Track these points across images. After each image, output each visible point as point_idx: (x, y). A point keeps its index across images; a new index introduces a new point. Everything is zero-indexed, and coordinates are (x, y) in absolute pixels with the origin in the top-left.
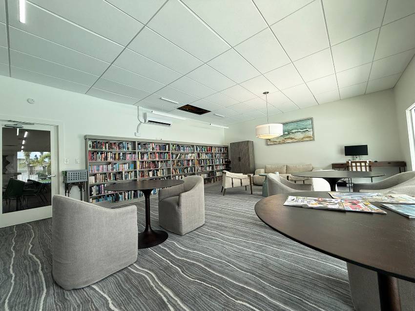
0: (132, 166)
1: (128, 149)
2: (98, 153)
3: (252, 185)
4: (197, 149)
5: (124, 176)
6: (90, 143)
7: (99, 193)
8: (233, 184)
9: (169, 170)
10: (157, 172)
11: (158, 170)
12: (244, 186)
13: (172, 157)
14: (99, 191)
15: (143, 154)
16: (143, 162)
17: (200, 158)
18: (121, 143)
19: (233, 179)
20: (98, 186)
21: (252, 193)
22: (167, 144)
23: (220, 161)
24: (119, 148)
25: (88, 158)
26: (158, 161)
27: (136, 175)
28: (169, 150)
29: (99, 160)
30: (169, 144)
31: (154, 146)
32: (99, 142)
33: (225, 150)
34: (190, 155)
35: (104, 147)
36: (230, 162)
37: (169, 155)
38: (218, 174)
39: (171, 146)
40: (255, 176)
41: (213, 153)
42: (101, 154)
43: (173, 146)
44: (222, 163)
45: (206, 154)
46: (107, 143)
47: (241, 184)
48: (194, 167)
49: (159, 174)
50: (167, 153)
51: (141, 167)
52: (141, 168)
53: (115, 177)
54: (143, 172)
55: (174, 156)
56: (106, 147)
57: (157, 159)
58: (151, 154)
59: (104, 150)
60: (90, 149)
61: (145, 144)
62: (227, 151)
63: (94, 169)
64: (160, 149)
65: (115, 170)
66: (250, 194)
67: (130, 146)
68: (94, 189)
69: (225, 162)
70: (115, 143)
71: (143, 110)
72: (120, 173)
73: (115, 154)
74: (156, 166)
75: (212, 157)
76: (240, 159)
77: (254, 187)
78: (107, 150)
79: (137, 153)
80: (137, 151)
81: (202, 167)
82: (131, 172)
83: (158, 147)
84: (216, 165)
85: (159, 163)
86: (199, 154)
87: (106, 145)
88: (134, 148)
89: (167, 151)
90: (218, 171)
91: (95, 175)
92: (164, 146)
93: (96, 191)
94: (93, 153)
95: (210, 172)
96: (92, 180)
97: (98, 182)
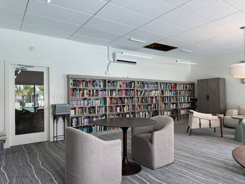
0: (103, 102)
1: (100, 86)
2: (77, 90)
3: (222, 127)
4: (160, 86)
5: (96, 110)
6: (71, 81)
7: (78, 124)
8: (200, 124)
9: (134, 106)
10: (123, 108)
11: (124, 106)
12: (212, 128)
13: (137, 94)
14: (78, 123)
15: (112, 91)
16: (111, 98)
17: (164, 95)
18: (95, 81)
19: (201, 119)
20: (77, 118)
21: (222, 136)
22: (133, 82)
23: (184, 99)
24: (93, 86)
25: (70, 94)
26: (124, 98)
27: (106, 111)
28: (134, 87)
29: (78, 96)
30: (134, 82)
31: (121, 84)
32: (78, 81)
33: (191, 87)
34: (154, 92)
35: (82, 85)
36: (196, 100)
37: (134, 92)
38: (182, 112)
39: (136, 84)
40: (226, 117)
41: (177, 90)
42: (80, 91)
43: (138, 83)
44: (188, 100)
45: (171, 91)
46: (84, 81)
47: (210, 125)
48: (158, 104)
49: (126, 110)
50: (133, 90)
51: (111, 102)
52: (110, 104)
53: (90, 111)
54: (111, 107)
55: (139, 93)
56: (83, 85)
57: (124, 96)
58: (118, 91)
59: (82, 87)
60: (71, 87)
61: (113, 82)
62: (194, 88)
63: (74, 104)
64: (127, 87)
65: (89, 105)
66: (219, 137)
67: (102, 84)
68: (74, 120)
69: (191, 99)
70: (90, 81)
71: (112, 50)
72: (93, 108)
73: (90, 91)
74: (123, 102)
75: (176, 94)
76: (208, 98)
77: (224, 129)
78: (84, 87)
79: (107, 90)
80: (107, 88)
81: (165, 104)
82: (102, 107)
83: (125, 84)
84: (180, 103)
85: (126, 100)
86: (162, 91)
87: (83, 83)
88: (105, 86)
89: (133, 88)
90: (182, 109)
91: (74, 109)
92: (130, 83)
93: (76, 122)
94: (73, 90)
95: (174, 110)
96: (72, 113)
97: (77, 115)
